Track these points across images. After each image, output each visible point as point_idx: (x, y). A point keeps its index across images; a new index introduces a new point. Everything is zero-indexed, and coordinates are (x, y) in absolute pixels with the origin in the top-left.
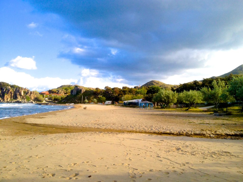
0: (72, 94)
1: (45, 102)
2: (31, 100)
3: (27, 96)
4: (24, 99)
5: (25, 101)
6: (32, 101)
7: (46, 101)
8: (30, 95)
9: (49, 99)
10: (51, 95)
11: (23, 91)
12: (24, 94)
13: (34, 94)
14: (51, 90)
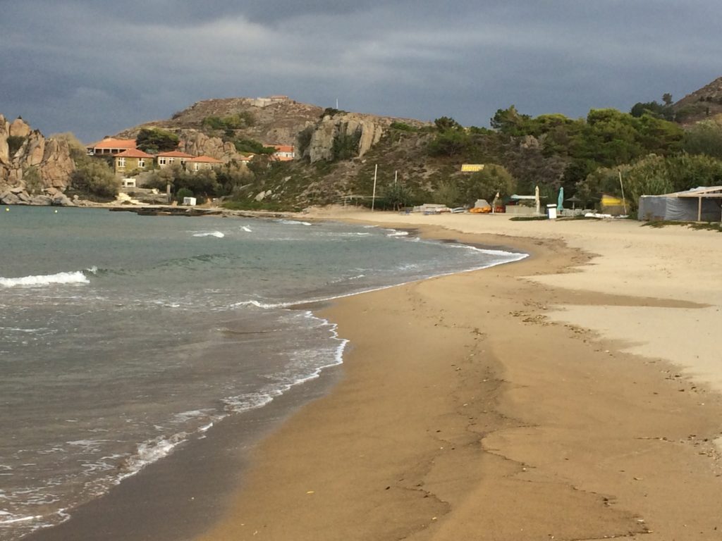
0: (308, 157)
1: (128, 198)
2: (52, 190)
3: (27, 166)
4: (16, 183)
5: (22, 196)
6: (59, 194)
7: (131, 195)
8: (44, 162)
9: (142, 182)
10: (155, 161)
11: (6, 136)
12: (11, 156)
13: (68, 153)
14: (150, 133)
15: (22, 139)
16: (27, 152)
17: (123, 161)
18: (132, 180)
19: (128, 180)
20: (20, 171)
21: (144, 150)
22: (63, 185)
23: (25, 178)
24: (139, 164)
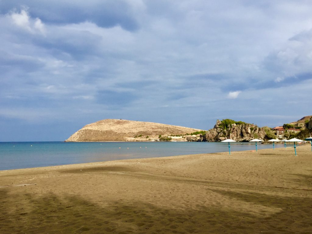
0: (308, 128)
2: (260, 138)
3: (255, 134)
4: (252, 138)
8: (258, 133)
9: (283, 136)
10: (287, 131)
11: (250, 127)
12: (251, 132)
13: (264, 130)
14: (286, 125)
15: (253, 128)
16: (255, 131)
17: (278, 131)
18: (281, 136)
19: (279, 136)
20: (253, 135)
21: (284, 129)
22: (263, 138)
23: (254, 136)
24: (282, 132)
